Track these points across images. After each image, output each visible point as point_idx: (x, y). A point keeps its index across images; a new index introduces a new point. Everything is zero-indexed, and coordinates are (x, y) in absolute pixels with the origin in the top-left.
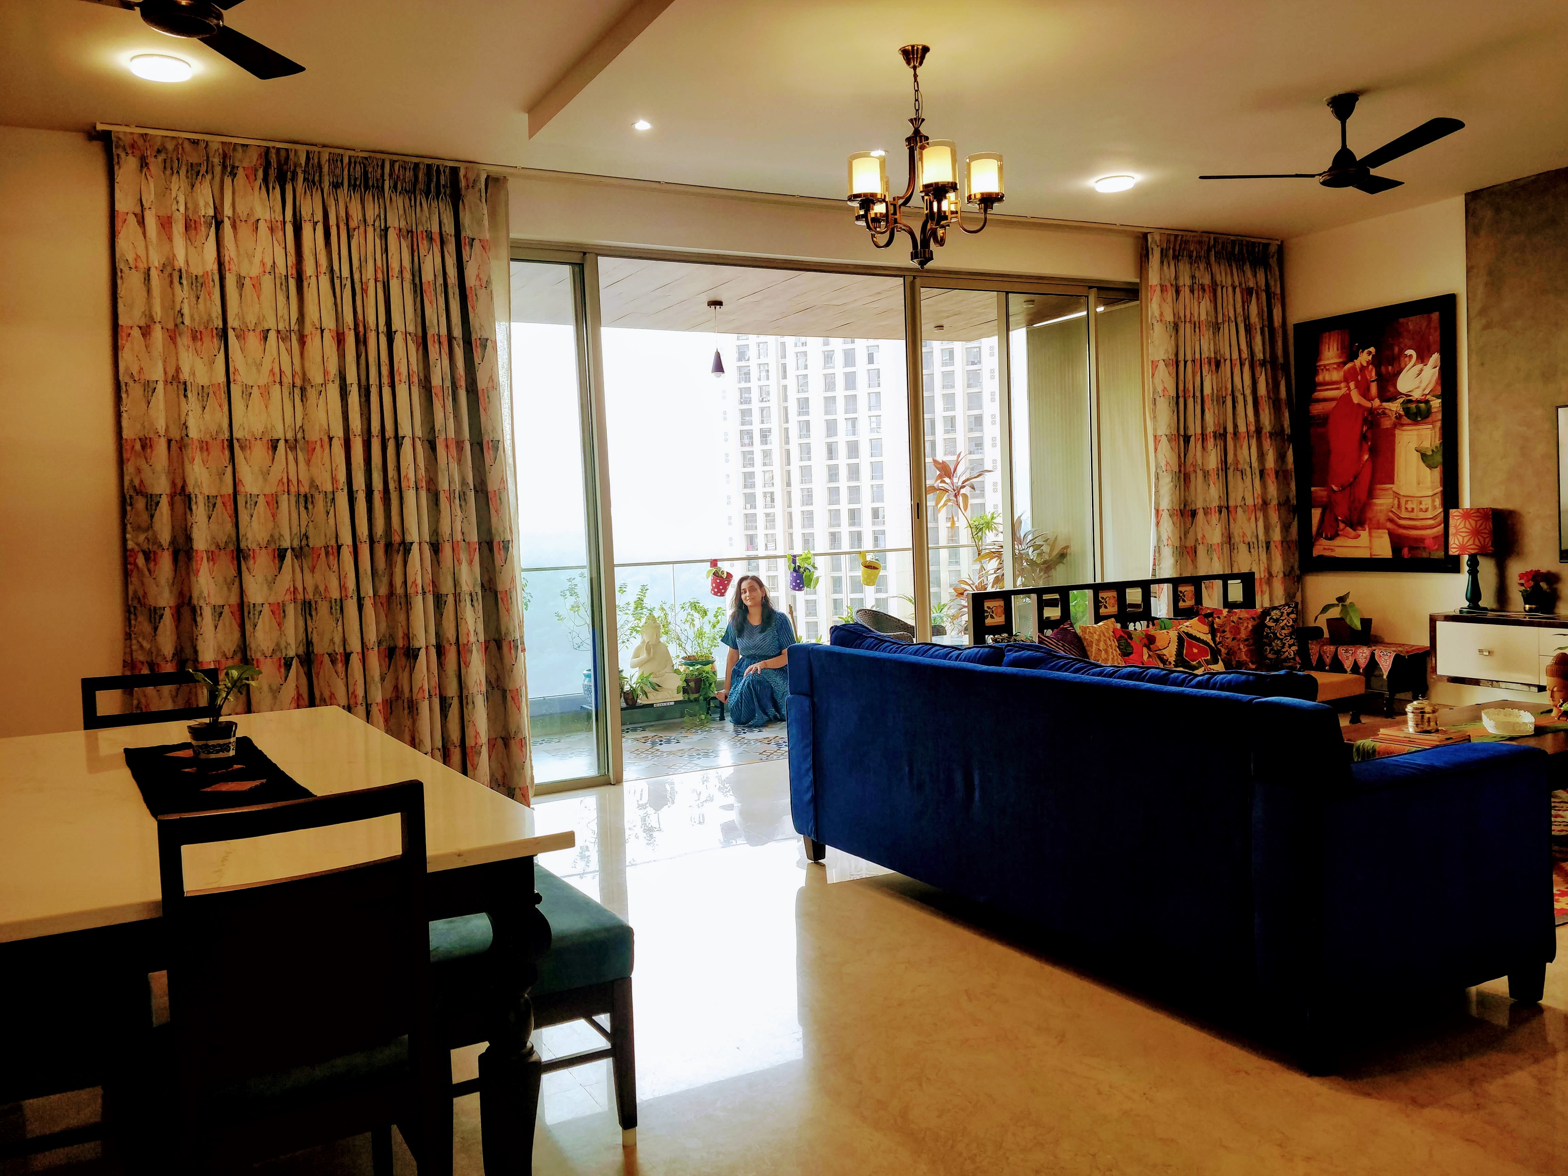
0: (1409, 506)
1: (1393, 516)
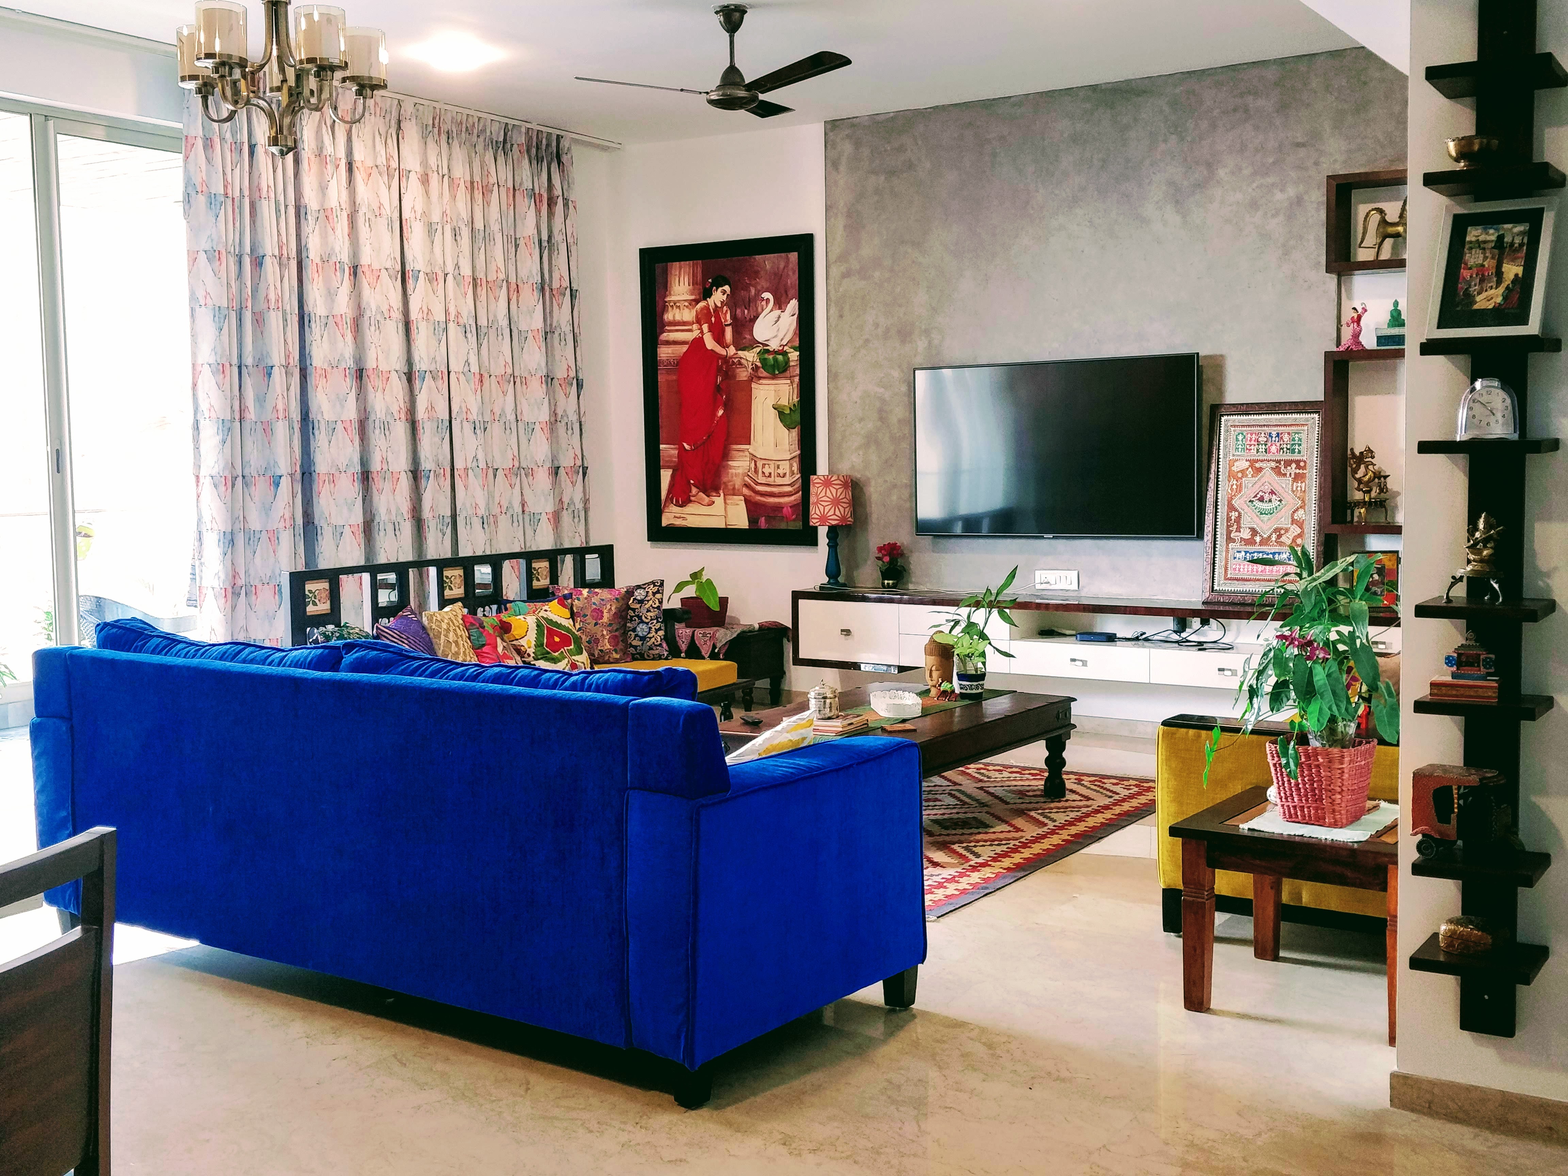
0: (767, 471)
1: (750, 481)
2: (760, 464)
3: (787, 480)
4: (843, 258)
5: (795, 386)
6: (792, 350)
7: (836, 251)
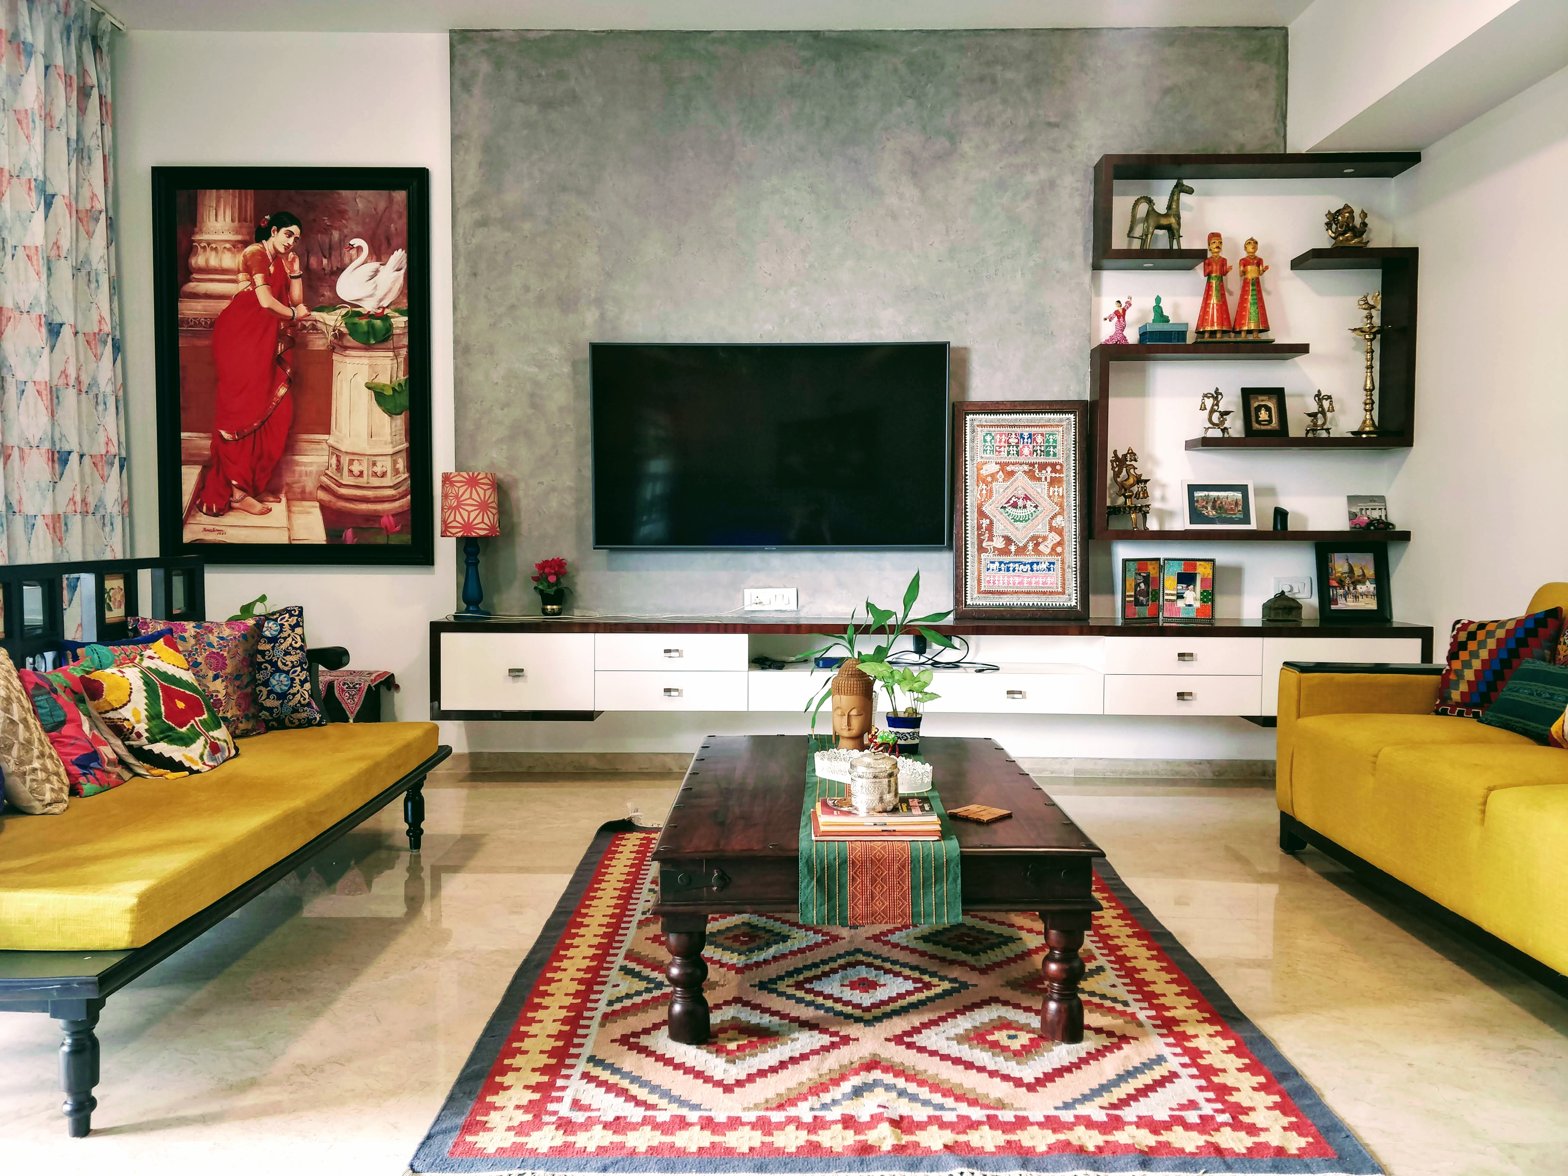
0: (356, 468)
1: (329, 482)
2: (345, 460)
3: (388, 481)
4: (476, 201)
5: (401, 359)
6: (397, 314)
7: (467, 192)
